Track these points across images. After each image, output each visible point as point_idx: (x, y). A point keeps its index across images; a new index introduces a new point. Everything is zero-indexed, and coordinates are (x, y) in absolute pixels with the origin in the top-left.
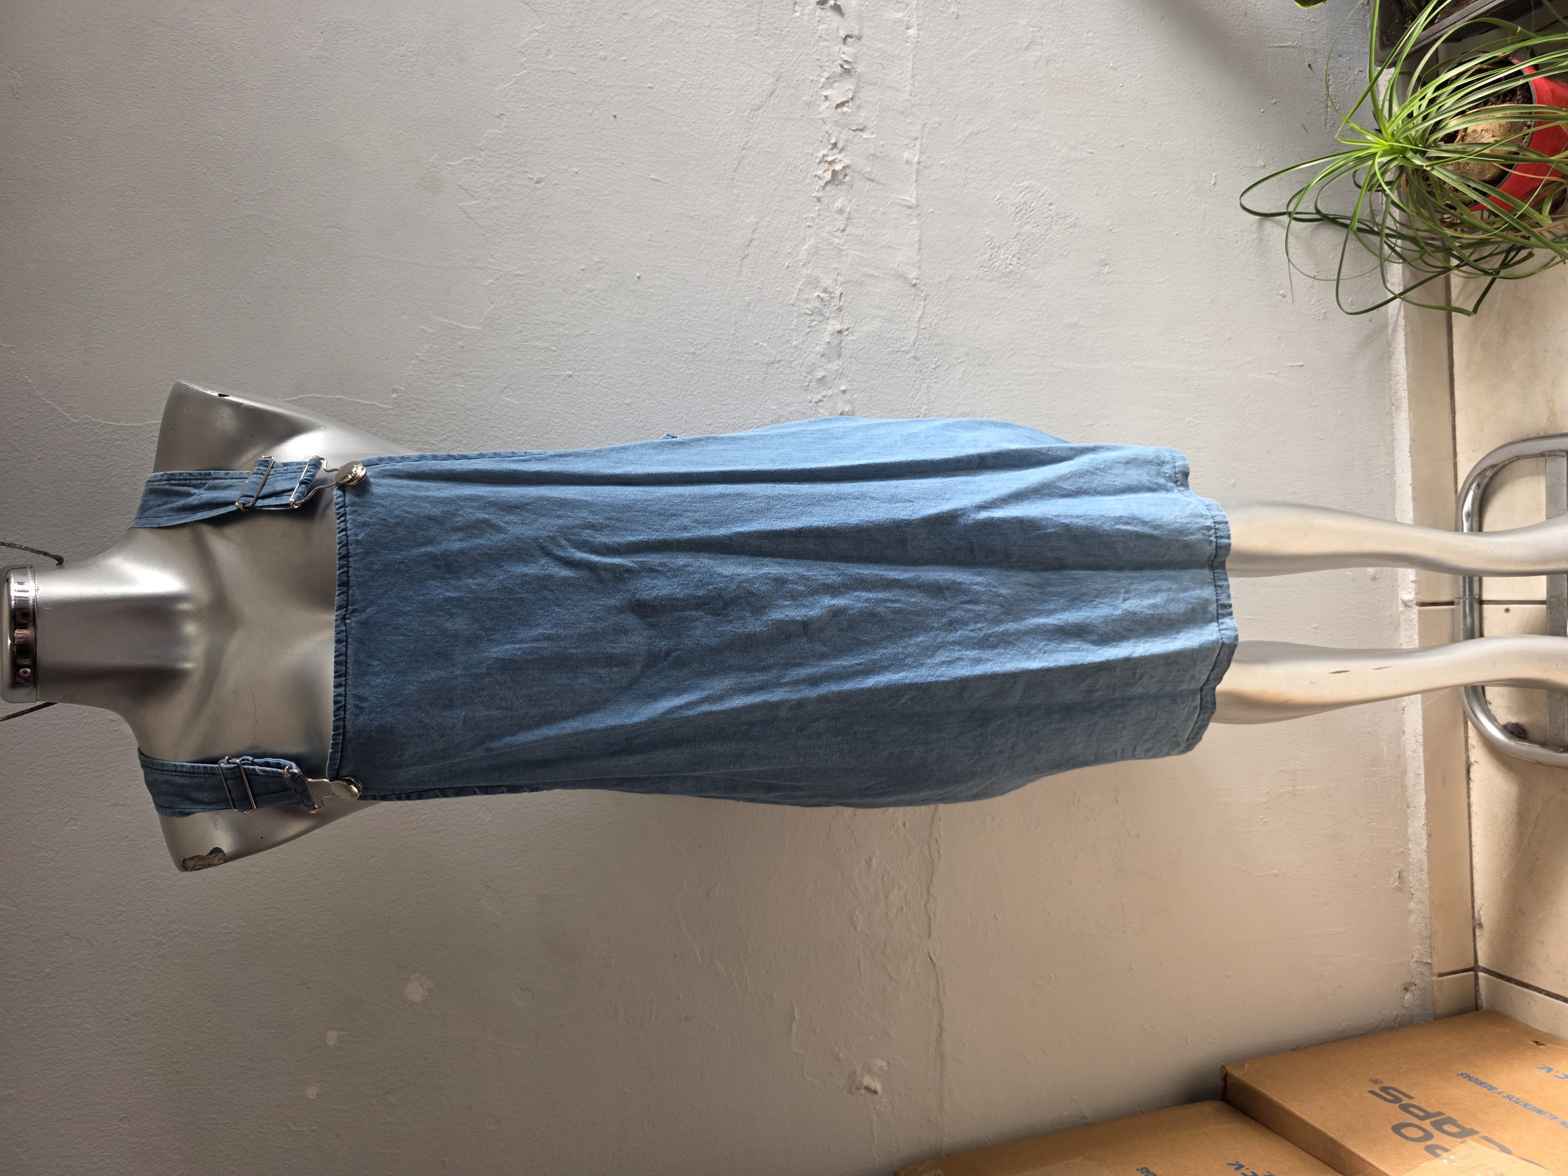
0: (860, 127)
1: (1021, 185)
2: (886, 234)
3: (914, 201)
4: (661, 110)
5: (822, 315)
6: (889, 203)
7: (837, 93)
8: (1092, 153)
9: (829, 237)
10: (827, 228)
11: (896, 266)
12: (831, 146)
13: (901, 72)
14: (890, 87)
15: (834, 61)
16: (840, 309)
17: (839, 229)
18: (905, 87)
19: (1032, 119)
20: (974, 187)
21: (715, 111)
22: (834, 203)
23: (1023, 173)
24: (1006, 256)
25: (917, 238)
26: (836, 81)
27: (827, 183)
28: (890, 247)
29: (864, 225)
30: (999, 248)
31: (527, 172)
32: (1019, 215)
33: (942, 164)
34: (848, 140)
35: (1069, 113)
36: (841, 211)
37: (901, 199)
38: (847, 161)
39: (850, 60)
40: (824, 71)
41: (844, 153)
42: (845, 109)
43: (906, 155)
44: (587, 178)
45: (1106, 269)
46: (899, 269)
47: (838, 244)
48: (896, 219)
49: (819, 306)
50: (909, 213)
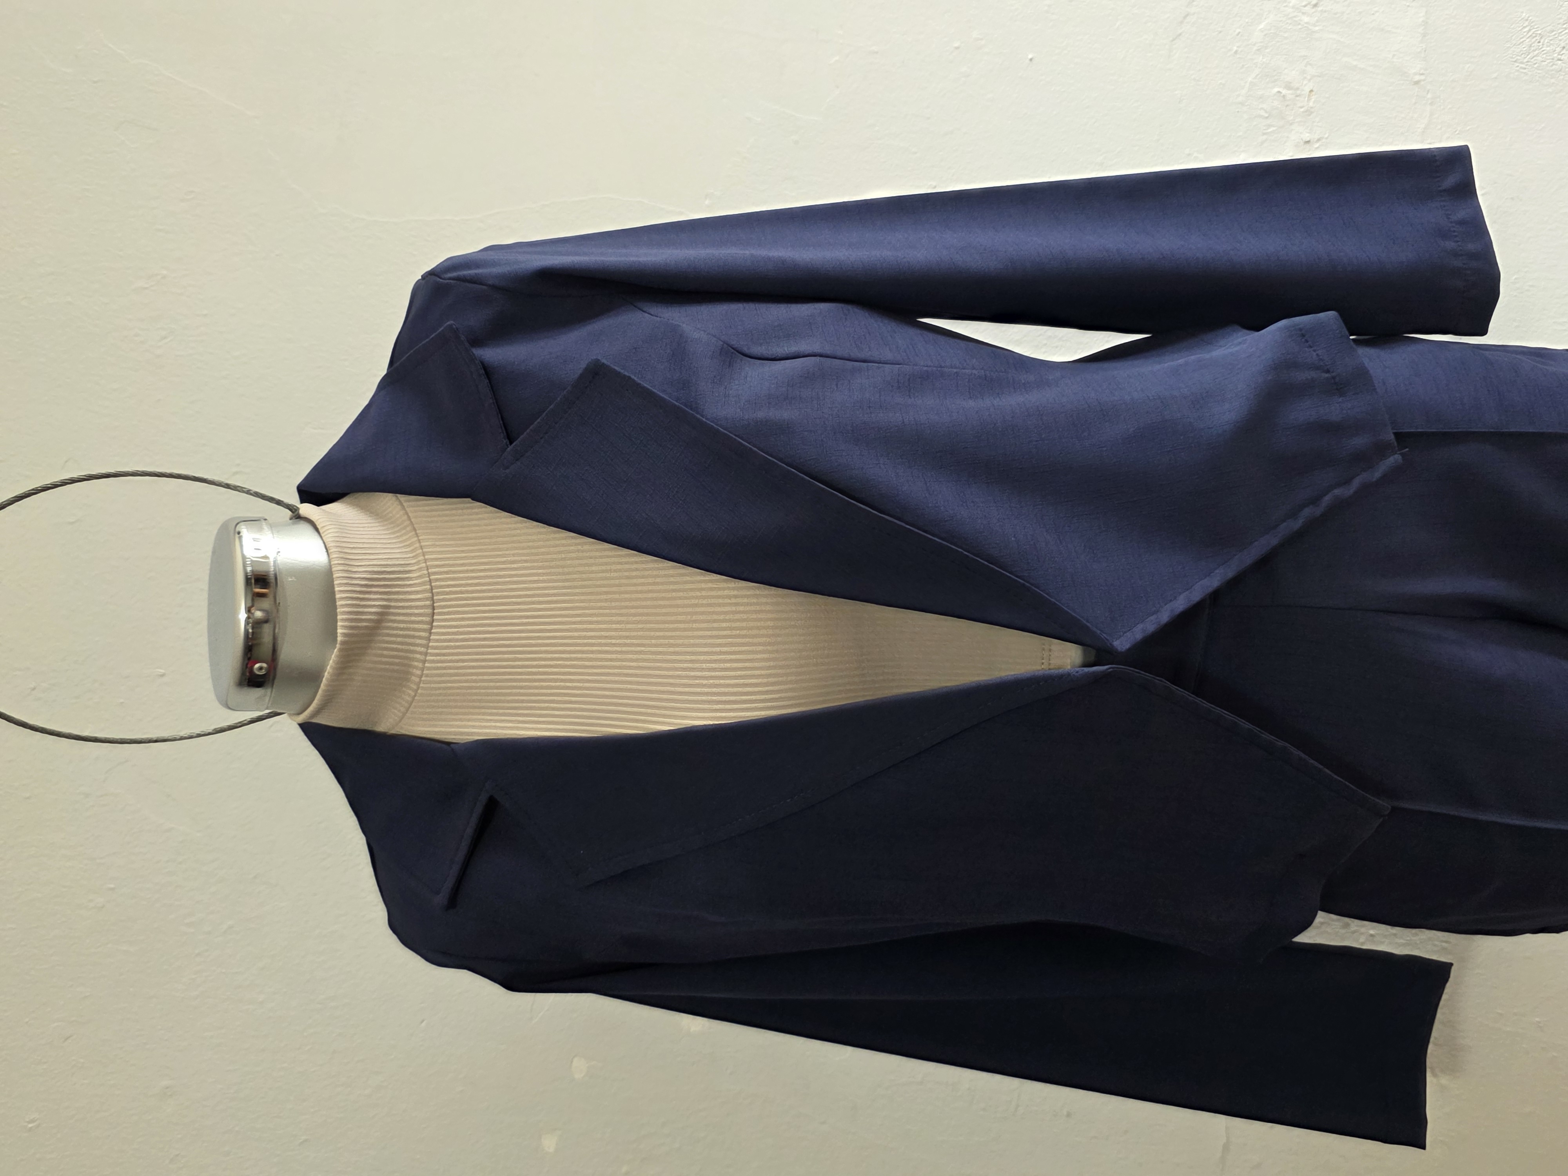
5: (1283, 118)
9: (1295, 14)
11: (1390, 56)
17: (1309, 4)
25: (1421, 20)
28: (1382, 30)
46: (1394, 60)
47: (1306, 23)
49: (1279, 106)
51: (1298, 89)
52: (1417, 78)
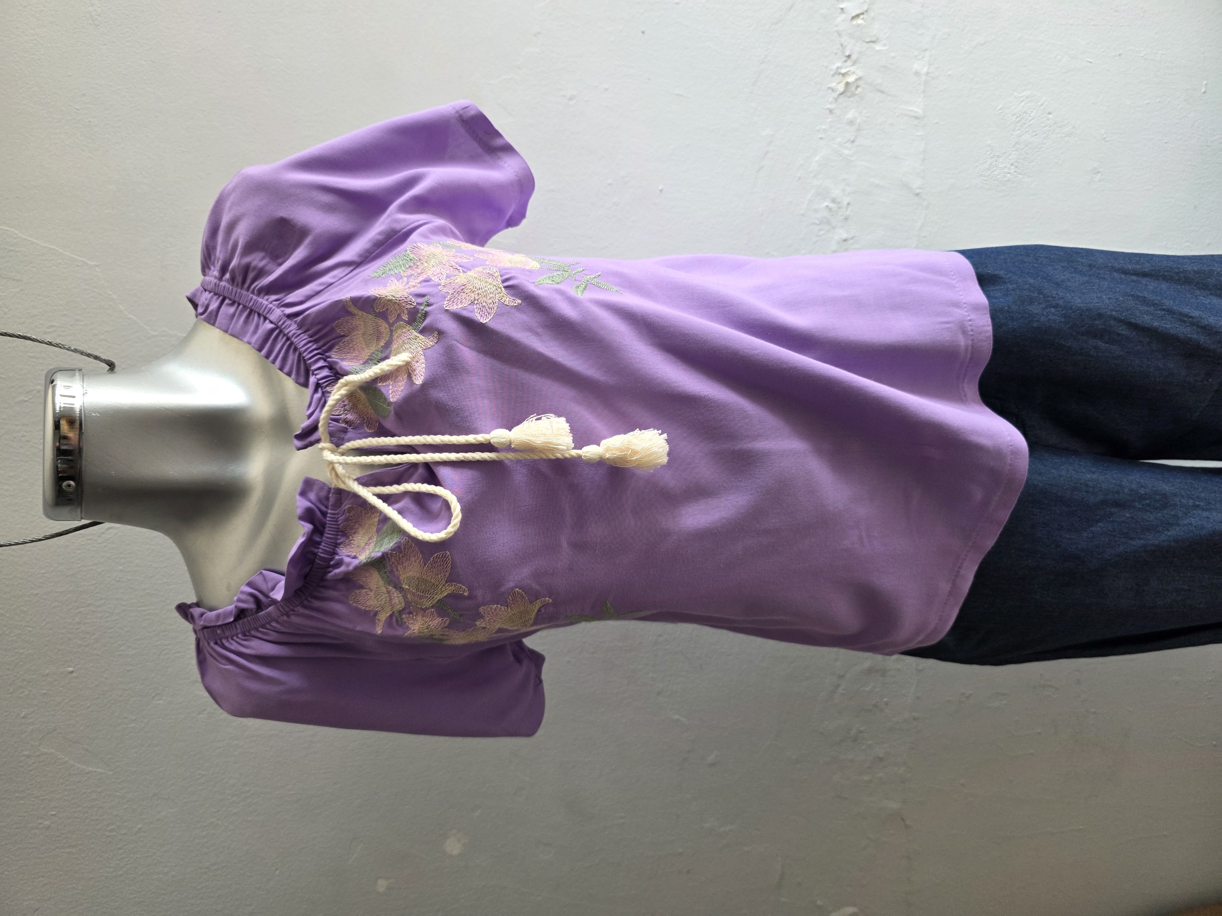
0: (874, 39)
1: (1023, 95)
2: (893, 145)
3: (920, 112)
4: (686, 26)
6: (897, 115)
8: (1091, 62)
10: (839, 140)
12: (845, 59)
16: (846, 219)
17: (848, 141)
19: (1036, 28)
20: (978, 98)
21: (737, 25)
22: (845, 115)
23: (1025, 83)
24: (1004, 165)
27: (839, 95)
29: (873, 137)
30: (998, 157)
31: (560, 89)
32: (1019, 124)
33: (949, 75)
34: (862, 52)
35: (1071, 22)
36: (851, 123)
37: (909, 110)
38: (860, 73)
41: (857, 65)
42: (859, 21)
44: (616, 94)
45: (1099, 176)
47: (847, 155)
48: (903, 129)
49: (827, 216)
50: (915, 124)
51: (839, 203)
52: (918, 191)
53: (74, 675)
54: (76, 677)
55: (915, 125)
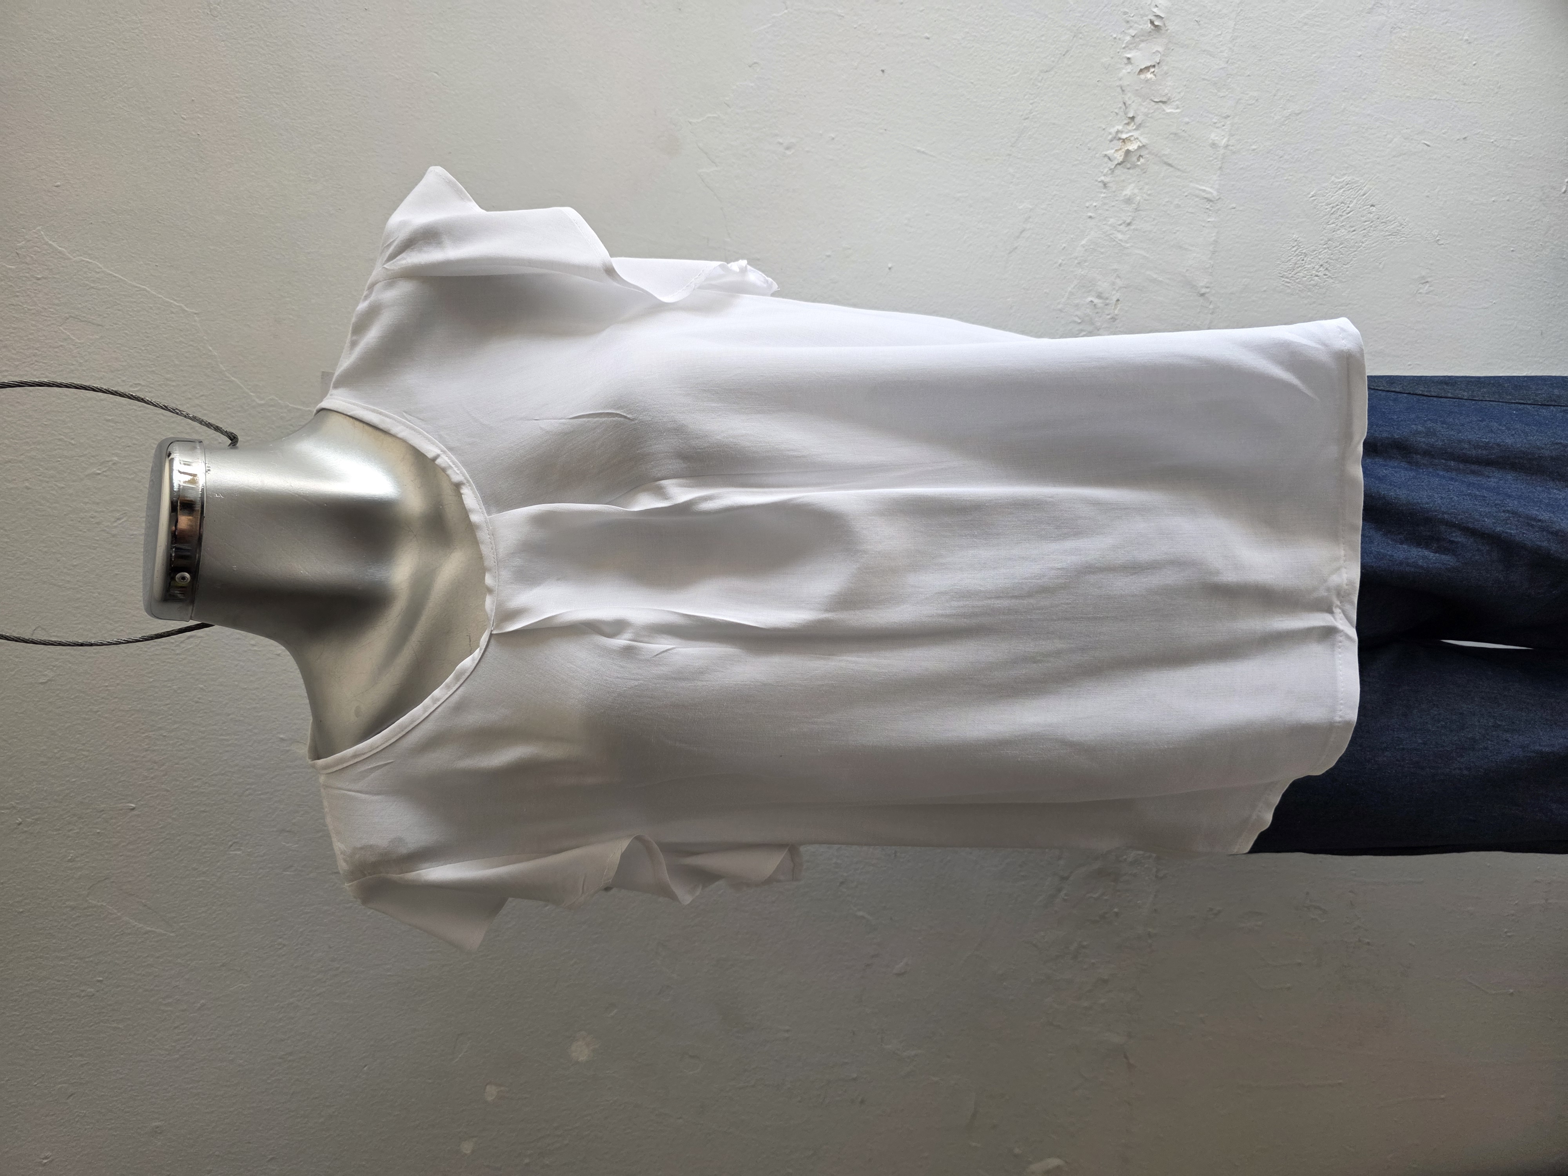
0: (1164, 99)
1: (1342, 179)
2: (1178, 231)
3: (1215, 193)
4: (937, 67)
5: (1093, 324)
6: (1186, 194)
7: (1141, 57)
8: (1428, 146)
9: (1112, 232)
10: (1112, 221)
11: (1185, 271)
12: (1126, 122)
13: (1219, 33)
14: (1204, 51)
15: (1142, 16)
16: (1114, 319)
17: (1124, 223)
18: (1221, 52)
19: (1365, 99)
20: (1286, 180)
21: (999, 70)
22: (1122, 190)
23: (1346, 165)
24: (1313, 265)
25: (1213, 238)
26: (1143, 41)
27: (1117, 165)
28: (1180, 247)
29: (1154, 219)
30: (1306, 256)
31: (776, 135)
32: (1334, 216)
33: (1254, 150)
34: (1149, 114)
35: (1408, 95)
36: (1128, 201)
37: (1201, 190)
38: (1144, 141)
39: (1162, 15)
40: (1131, 27)
41: (1142, 130)
42: (1149, 75)
43: (1213, 136)
44: (844, 145)
45: (1427, 287)
46: (1187, 275)
47: (1120, 240)
48: (1192, 213)
49: (1091, 313)
50: (1207, 207)
51: (1107, 299)
52: (1203, 290)
53: (135, 812)
54: (138, 816)
55: (1207, 209)
